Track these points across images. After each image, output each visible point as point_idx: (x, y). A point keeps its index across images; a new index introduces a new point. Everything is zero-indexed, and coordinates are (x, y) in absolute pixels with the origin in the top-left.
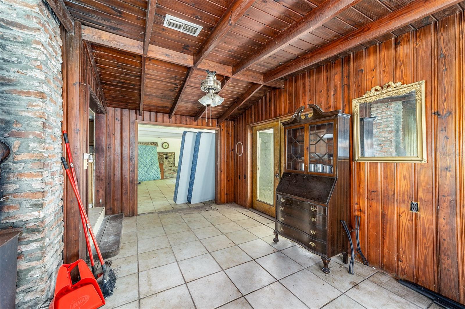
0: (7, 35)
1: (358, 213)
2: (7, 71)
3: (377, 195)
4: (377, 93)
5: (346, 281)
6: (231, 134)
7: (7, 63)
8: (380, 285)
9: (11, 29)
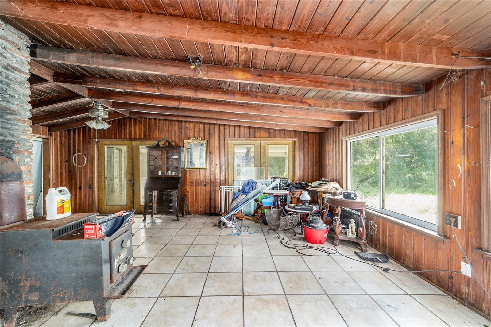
0: (10, 76)
1: (186, 193)
2: (12, 104)
3: (193, 184)
4: (194, 140)
5: (187, 220)
6: (65, 145)
7: (12, 97)
8: (196, 217)
9: (13, 72)
